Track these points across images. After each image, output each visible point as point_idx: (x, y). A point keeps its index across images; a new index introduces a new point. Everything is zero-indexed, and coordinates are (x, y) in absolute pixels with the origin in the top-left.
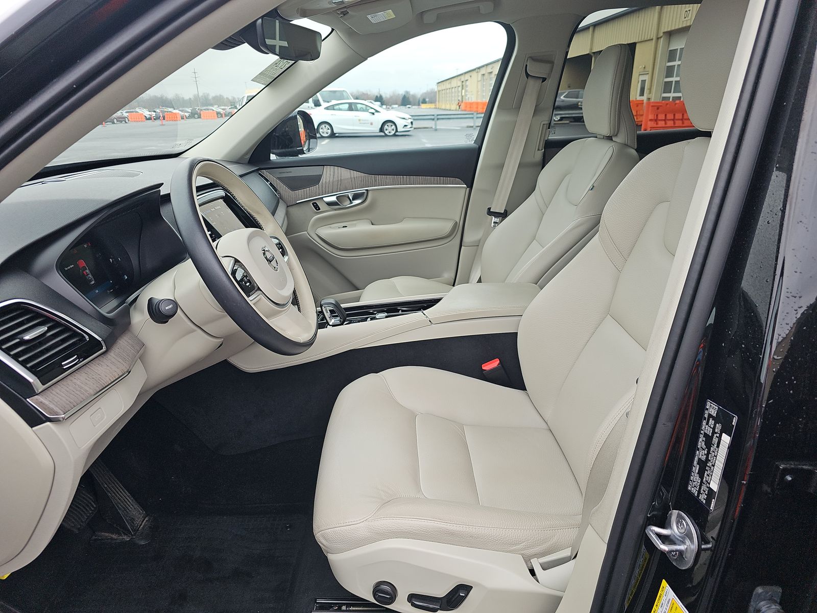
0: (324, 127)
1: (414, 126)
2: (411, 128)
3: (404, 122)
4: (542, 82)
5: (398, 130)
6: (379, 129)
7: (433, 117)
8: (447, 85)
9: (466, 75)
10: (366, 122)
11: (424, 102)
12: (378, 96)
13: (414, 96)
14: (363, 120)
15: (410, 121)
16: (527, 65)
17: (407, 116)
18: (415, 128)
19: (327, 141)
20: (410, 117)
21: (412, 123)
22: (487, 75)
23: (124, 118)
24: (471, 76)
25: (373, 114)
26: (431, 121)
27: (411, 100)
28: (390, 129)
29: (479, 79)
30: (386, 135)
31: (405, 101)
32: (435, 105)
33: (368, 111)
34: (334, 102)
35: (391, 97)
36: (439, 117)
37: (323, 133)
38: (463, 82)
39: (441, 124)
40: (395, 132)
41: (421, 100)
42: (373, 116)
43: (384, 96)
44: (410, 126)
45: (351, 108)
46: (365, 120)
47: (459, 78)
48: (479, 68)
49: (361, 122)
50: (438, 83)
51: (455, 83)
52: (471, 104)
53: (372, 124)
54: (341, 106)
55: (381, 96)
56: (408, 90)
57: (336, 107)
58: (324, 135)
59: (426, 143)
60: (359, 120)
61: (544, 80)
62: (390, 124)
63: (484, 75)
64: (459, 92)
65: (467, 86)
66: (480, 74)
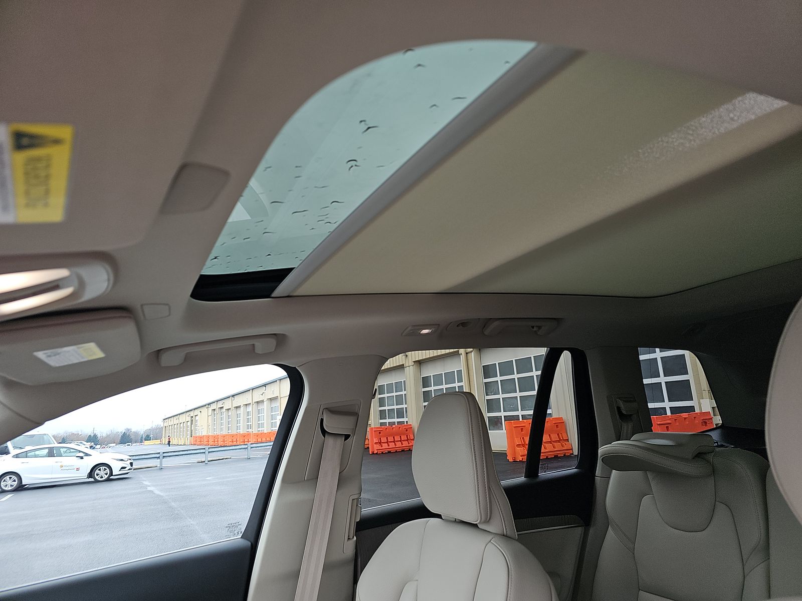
0: (8, 479)
1: (134, 467)
2: (130, 469)
3: (122, 464)
4: (345, 440)
5: (114, 474)
6: (87, 475)
7: (158, 455)
8: (175, 421)
9: (196, 411)
10: (72, 468)
11: (148, 438)
12: (92, 435)
13: (136, 433)
14: (66, 466)
15: (129, 462)
16: (322, 420)
17: (125, 457)
18: (134, 469)
19: (9, 496)
20: (129, 458)
21: (131, 464)
22: (217, 410)
24: (201, 412)
25: (82, 458)
26: (156, 460)
27: (132, 437)
28: (102, 473)
29: (210, 414)
30: (97, 481)
31: (126, 439)
32: (161, 441)
33: (74, 456)
34: (28, 448)
35: (108, 436)
36: (165, 455)
37: (6, 486)
38: (192, 417)
39: (167, 462)
40: (109, 476)
41: (144, 437)
42: (81, 460)
43: (99, 436)
44: (129, 467)
45: (51, 453)
46: (70, 466)
47: (188, 414)
48: (209, 404)
49: (64, 468)
50: (164, 420)
51: (183, 418)
52: (201, 437)
53: (77, 470)
54: (37, 453)
55: (95, 436)
56: (129, 428)
57: (30, 454)
58: (6, 489)
59: (149, 486)
60: (62, 467)
61: (347, 437)
62: (102, 467)
63: (214, 410)
64: (188, 426)
65: (196, 421)
66: (210, 410)
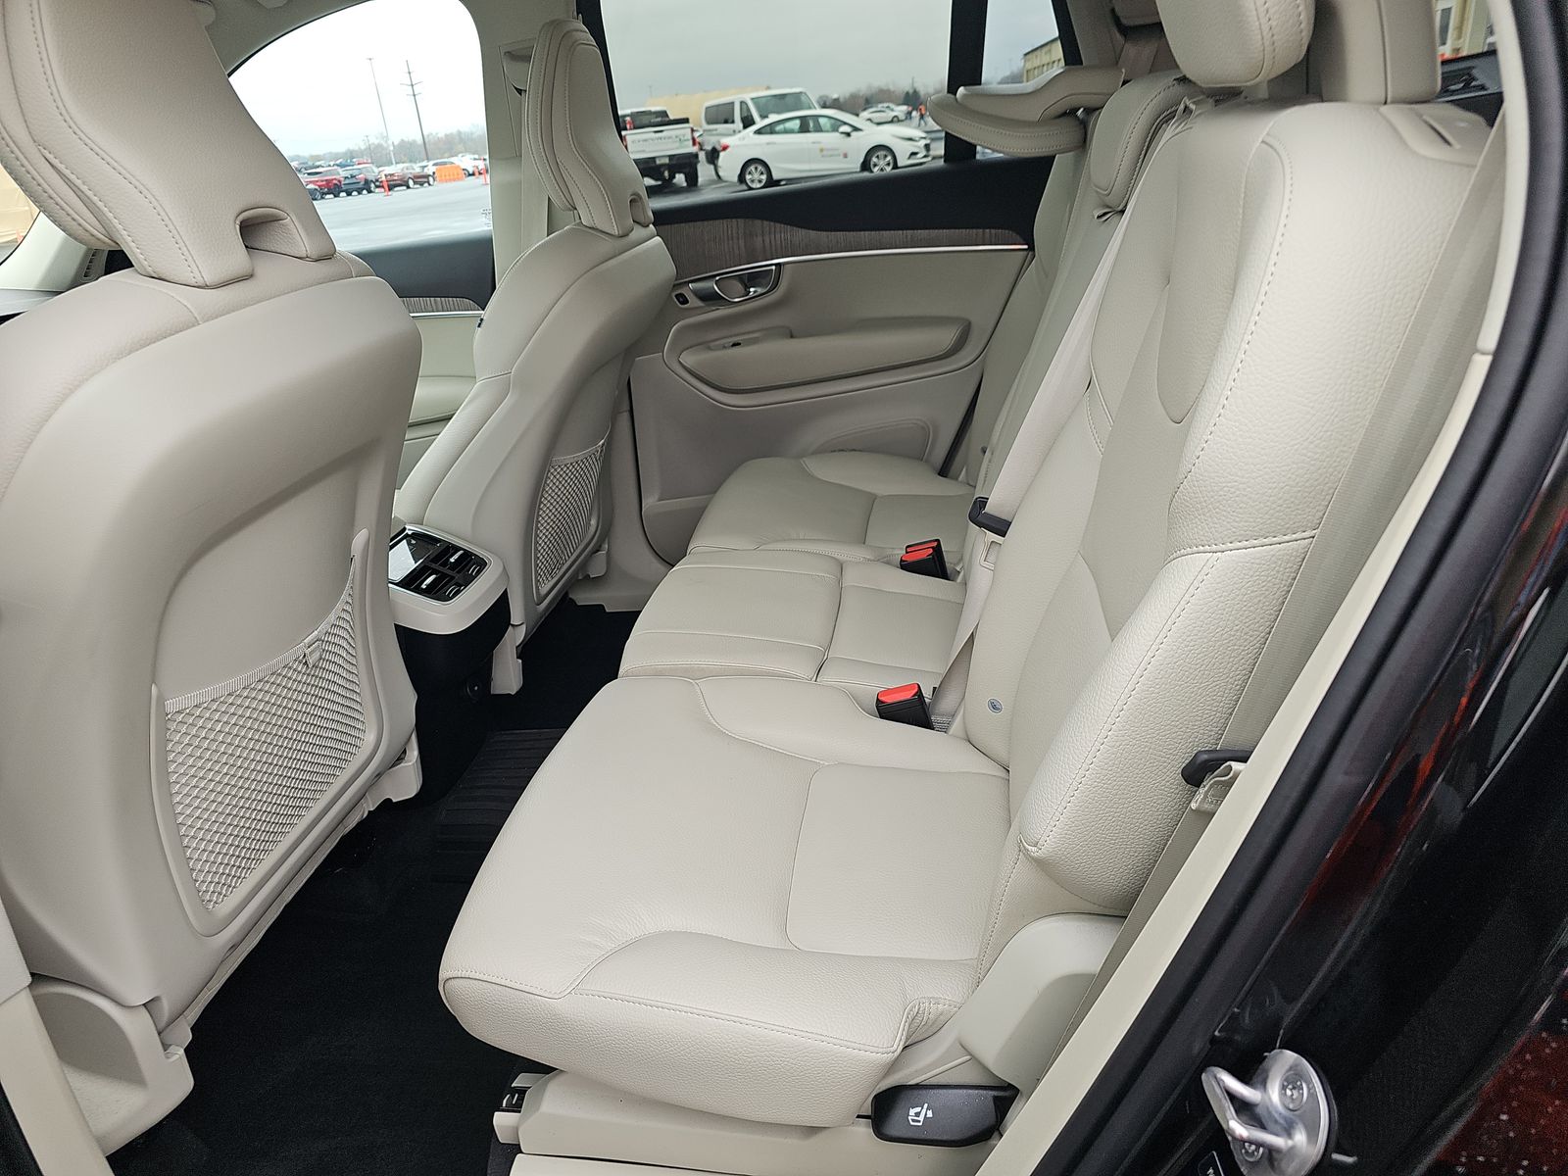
0: (753, 170)
2: (925, 156)
3: (911, 147)
5: (899, 165)
6: (859, 165)
10: (836, 153)
12: (911, 91)
14: (828, 150)
15: (923, 143)
17: (917, 133)
20: (924, 135)
21: (927, 146)
23: (427, 176)
25: (848, 135)
28: (882, 163)
33: (837, 131)
34: (773, 118)
37: (753, 181)
40: (893, 169)
42: (849, 139)
44: (924, 153)
45: (805, 127)
46: (832, 149)
49: (825, 153)
50: (1026, 55)
53: (845, 156)
54: (789, 125)
55: (916, 93)
57: (779, 128)
58: (754, 186)
60: (822, 150)
62: (881, 153)
